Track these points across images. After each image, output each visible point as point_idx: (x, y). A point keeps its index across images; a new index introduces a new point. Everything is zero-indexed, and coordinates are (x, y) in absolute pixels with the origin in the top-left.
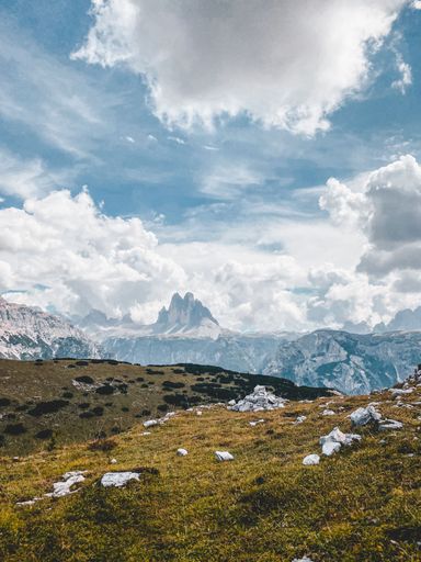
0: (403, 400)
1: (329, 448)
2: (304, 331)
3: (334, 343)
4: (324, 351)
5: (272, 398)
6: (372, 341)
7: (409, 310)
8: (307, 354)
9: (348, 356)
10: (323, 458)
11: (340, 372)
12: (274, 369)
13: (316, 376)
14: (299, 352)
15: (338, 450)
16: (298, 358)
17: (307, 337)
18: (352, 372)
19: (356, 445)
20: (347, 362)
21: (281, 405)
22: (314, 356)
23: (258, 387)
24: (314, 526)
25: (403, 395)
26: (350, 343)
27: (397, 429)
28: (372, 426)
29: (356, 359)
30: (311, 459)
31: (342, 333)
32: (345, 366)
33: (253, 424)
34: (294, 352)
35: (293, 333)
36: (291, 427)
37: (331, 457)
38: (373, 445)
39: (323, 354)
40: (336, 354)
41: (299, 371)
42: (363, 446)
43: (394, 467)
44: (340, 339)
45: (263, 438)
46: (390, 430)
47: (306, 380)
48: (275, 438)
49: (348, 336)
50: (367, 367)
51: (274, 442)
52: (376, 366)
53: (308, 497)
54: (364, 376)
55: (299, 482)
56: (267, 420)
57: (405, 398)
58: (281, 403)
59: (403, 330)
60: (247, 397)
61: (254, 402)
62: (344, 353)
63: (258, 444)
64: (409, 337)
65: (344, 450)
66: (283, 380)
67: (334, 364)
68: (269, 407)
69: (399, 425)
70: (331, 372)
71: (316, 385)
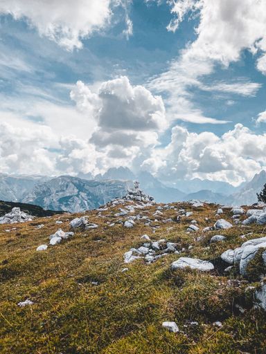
0: (102, 214)
1: (54, 241)
2: (53, 176)
3: (71, 184)
4: (65, 189)
5: (24, 215)
6: (93, 184)
7: (115, 168)
8: (53, 190)
9: (78, 192)
10: (50, 246)
11: (73, 202)
12: (30, 199)
13: (57, 204)
14: (49, 189)
15: (59, 241)
16: (47, 193)
17: (55, 180)
18: (80, 202)
19: (70, 238)
20: (77, 196)
21: (31, 220)
22: (57, 192)
23: (15, 208)
24: (36, 283)
25: (102, 211)
26: (81, 185)
27: (95, 228)
28: (82, 227)
29: (83, 195)
30: (42, 247)
31: (76, 179)
32: (76, 198)
33: (8, 231)
34: (45, 189)
35: (45, 177)
36: (34, 231)
37: (55, 245)
38: (79, 237)
39: (64, 191)
40: (72, 191)
41: (47, 201)
42: (74, 238)
43: (89, 247)
44: (75, 181)
45: (13, 238)
46: (91, 229)
47: (51, 206)
48: (21, 237)
49: (80, 181)
50: (89, 199)
51: (20, 240)
52: (94, 198)
53: (36, 268)
54: (86, 204)
55: (32, 260)
56: (18, 228)
57: (103, 213)
58: (30, 219)
59: (111, 179)
60: (6, 215)
61: (11, 218)
62: (76, 191)
63: (8, 242)
64: (113, 183)
65: (63, 241)
66: (36, 206)
67: (70, 197)
68: (22, 221)
69: (96, 226)
70: (67, 201)
71: (57, 210)
